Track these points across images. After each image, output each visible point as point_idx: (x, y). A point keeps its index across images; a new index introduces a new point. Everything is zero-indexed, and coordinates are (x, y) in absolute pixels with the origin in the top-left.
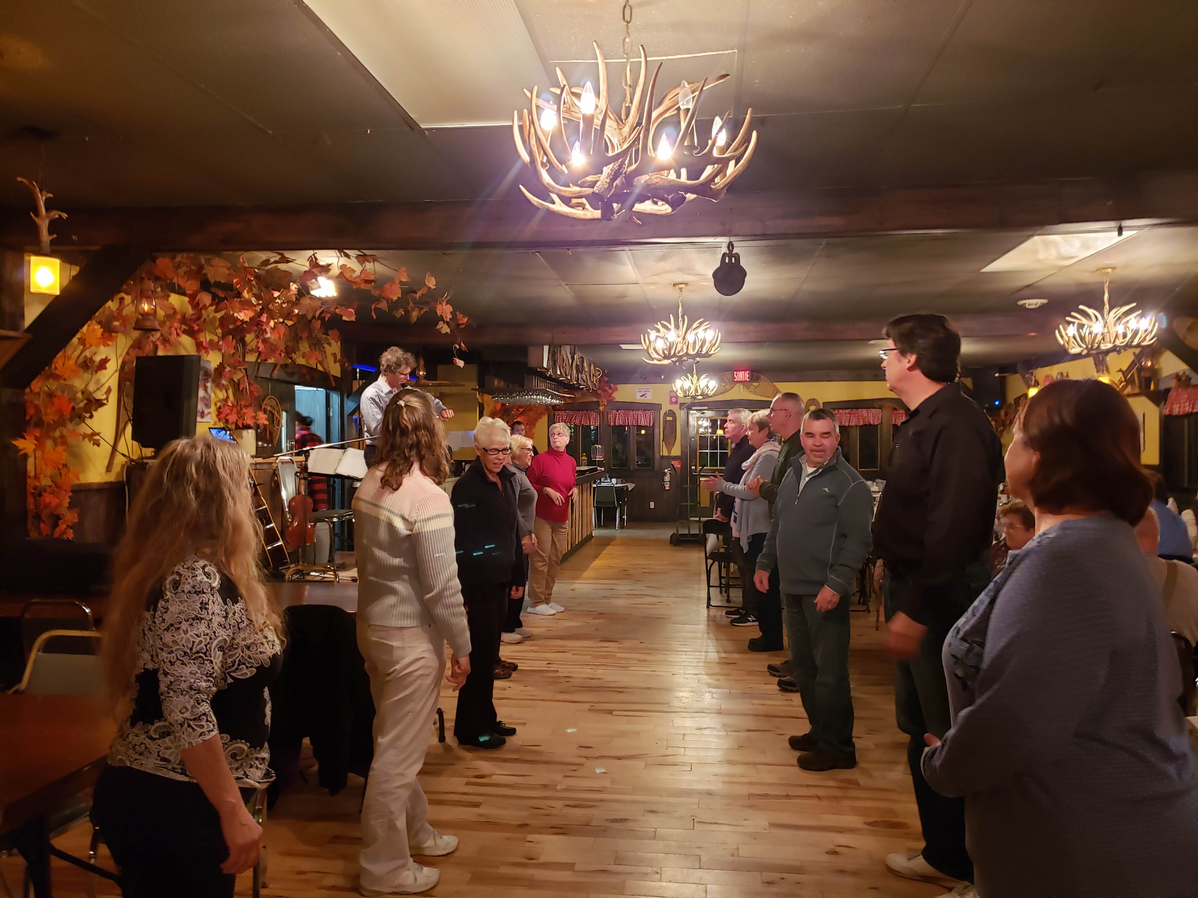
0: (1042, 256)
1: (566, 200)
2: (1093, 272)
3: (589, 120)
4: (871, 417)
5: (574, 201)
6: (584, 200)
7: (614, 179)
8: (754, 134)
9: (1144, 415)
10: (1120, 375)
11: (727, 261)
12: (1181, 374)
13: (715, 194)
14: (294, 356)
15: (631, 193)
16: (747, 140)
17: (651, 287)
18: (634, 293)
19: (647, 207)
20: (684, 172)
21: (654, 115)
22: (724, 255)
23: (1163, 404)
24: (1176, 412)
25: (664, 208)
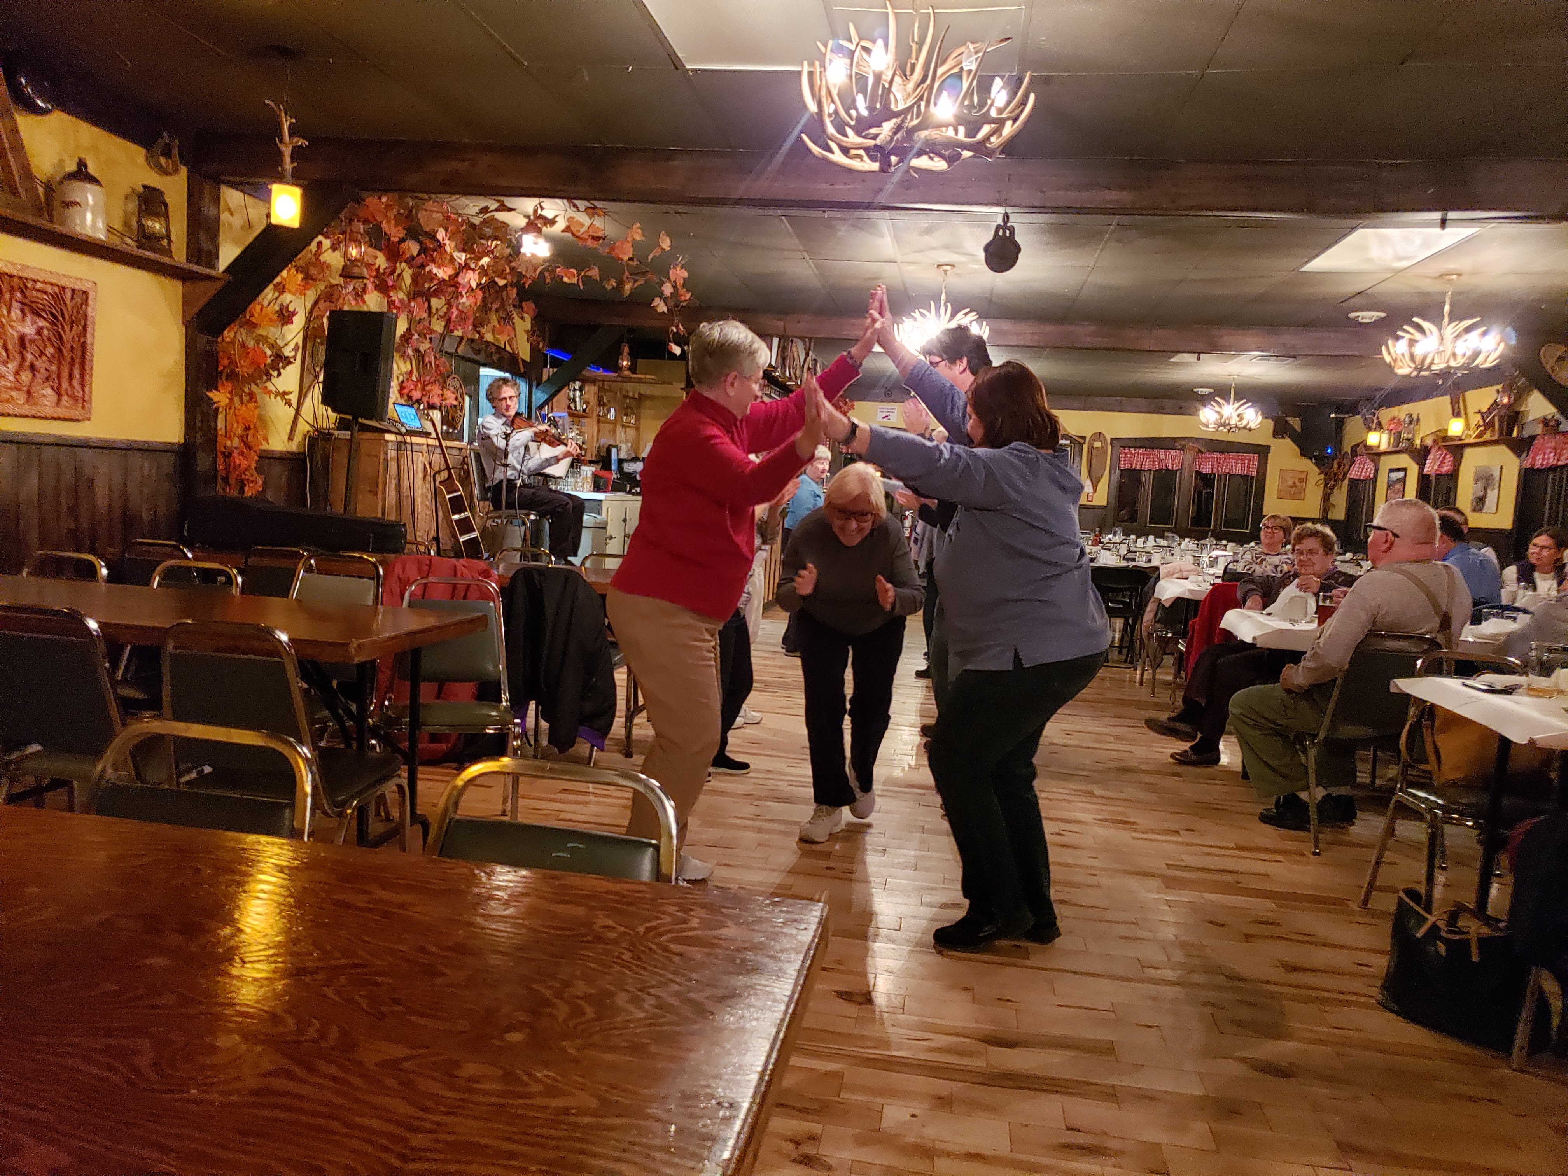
0: (1375, 253)
1: (845, 151)
2: (1436, 278)
3: (878, 77)
4: (1168, 459)
5: (853, 152)
6: (862, 152)
7: (895, 133)
8: (1032, 97)
9: (1502, 468)
10: (1479, 417)
11: (1001, 233)
12: (1549, 417)
13: (990, 153)
14: (483, 331)
15: (912, 147)
16: (1024, 102)
17: (911, 268)
18: (891, 274)
19: (922, 162)
20: (962, 130)
21: (940, 71)
22: (998, 228)
23: (1525, 454)
24: (1538, 465)
25: (940, 165)
